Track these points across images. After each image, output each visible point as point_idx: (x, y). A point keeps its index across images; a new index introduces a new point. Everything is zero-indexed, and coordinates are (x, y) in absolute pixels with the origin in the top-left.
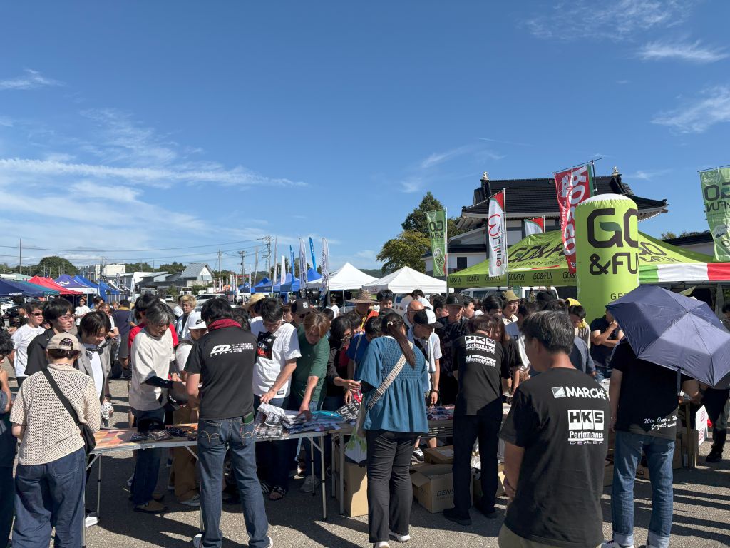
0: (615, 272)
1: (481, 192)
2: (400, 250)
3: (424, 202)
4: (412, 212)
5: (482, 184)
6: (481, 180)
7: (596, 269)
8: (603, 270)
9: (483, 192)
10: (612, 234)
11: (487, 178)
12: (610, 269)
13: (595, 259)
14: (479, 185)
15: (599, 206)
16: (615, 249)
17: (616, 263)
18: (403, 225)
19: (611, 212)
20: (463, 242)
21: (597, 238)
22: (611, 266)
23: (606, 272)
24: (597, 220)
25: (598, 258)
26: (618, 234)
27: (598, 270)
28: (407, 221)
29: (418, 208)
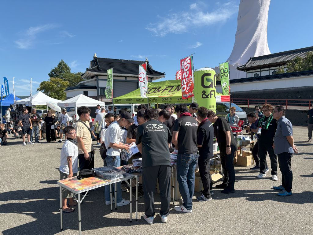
0: (211, 98)
1: (93, 62)
2: (51, 87)
3: (60, 64)
4: (54, 68)
5: (94, 59)
6: (94, 57)
7: (204, 96)
8: (207, 97)
9: (94, 62)
10: (210, 83)
11: (96, 56)
12: (209, 96)
13: (204, 93)
14: (93, 59)
15: (206, 72)
16: (211, 89)
17: (211, 94)
18: (49, 74)
19: (210, 75)
20: (86, 84)
21: (205, 84)
22: (210, 95)
23: (208, 98)
24: (205, 78)
25: (205, 92)
26: (212, 83)
27: (205, 97)
28: (51, 73)
29: (57, 67)
